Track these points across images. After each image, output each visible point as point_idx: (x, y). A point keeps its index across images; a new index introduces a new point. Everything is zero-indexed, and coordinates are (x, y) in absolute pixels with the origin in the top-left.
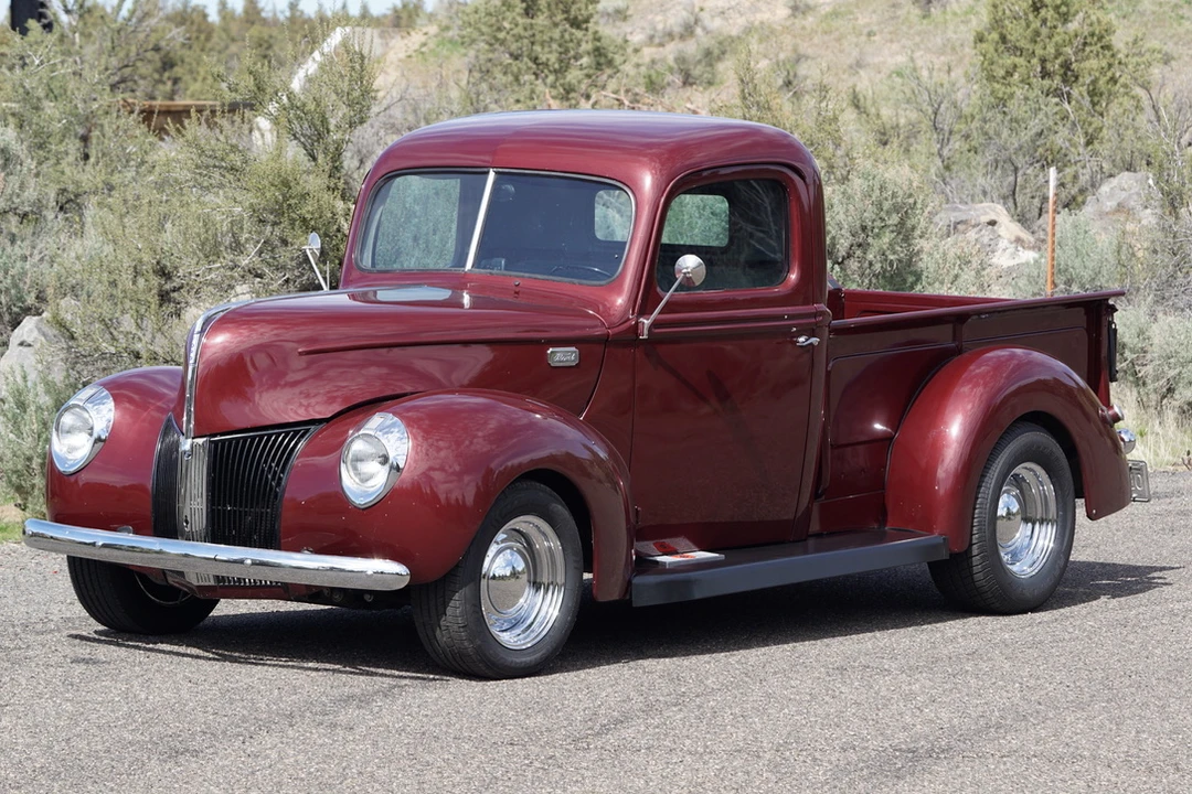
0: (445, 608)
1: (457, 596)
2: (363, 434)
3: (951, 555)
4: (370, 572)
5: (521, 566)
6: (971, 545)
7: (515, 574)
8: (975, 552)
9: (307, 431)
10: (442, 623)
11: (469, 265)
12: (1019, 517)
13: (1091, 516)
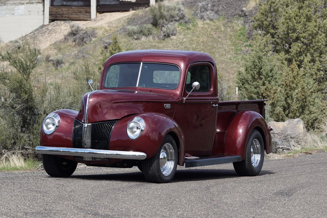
0: (152, 165)
1: (155, 162)
2: (133, 122)
3: (242, 160)
4: (137, 155)
5: (166, 156)
6: (246, 158)
7: (164, 158)
8: (246, 160)
9: (115, 122)
10: (151, 169)
11: (137, 86)
12: (253, 153)
13: (267, 153)
